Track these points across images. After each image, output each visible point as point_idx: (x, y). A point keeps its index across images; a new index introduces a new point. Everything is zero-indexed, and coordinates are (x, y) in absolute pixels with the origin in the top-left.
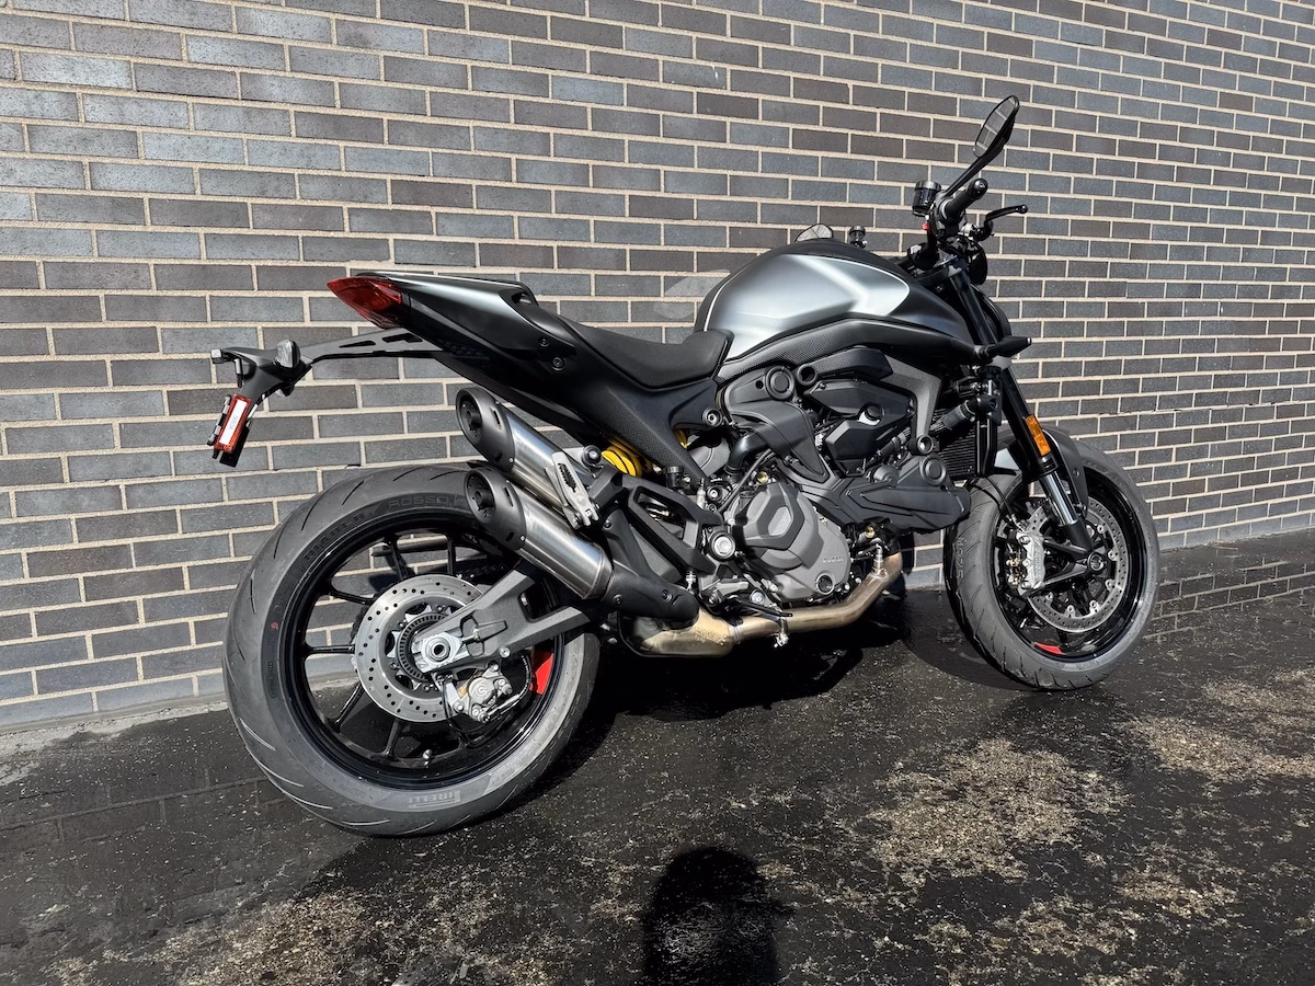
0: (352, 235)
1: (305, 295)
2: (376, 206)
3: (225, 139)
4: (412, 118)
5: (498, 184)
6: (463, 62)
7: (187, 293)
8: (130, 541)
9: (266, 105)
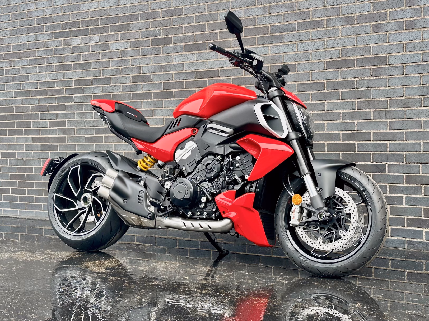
0: (66, 96)
1: (57, 112)
2: (71, 87)
3: (43, 74)
4: (78, 62)
5: (98, 77)
6: (89, 44)
7: (36, 113)
8: (25, 174)
9: (50, 65)
